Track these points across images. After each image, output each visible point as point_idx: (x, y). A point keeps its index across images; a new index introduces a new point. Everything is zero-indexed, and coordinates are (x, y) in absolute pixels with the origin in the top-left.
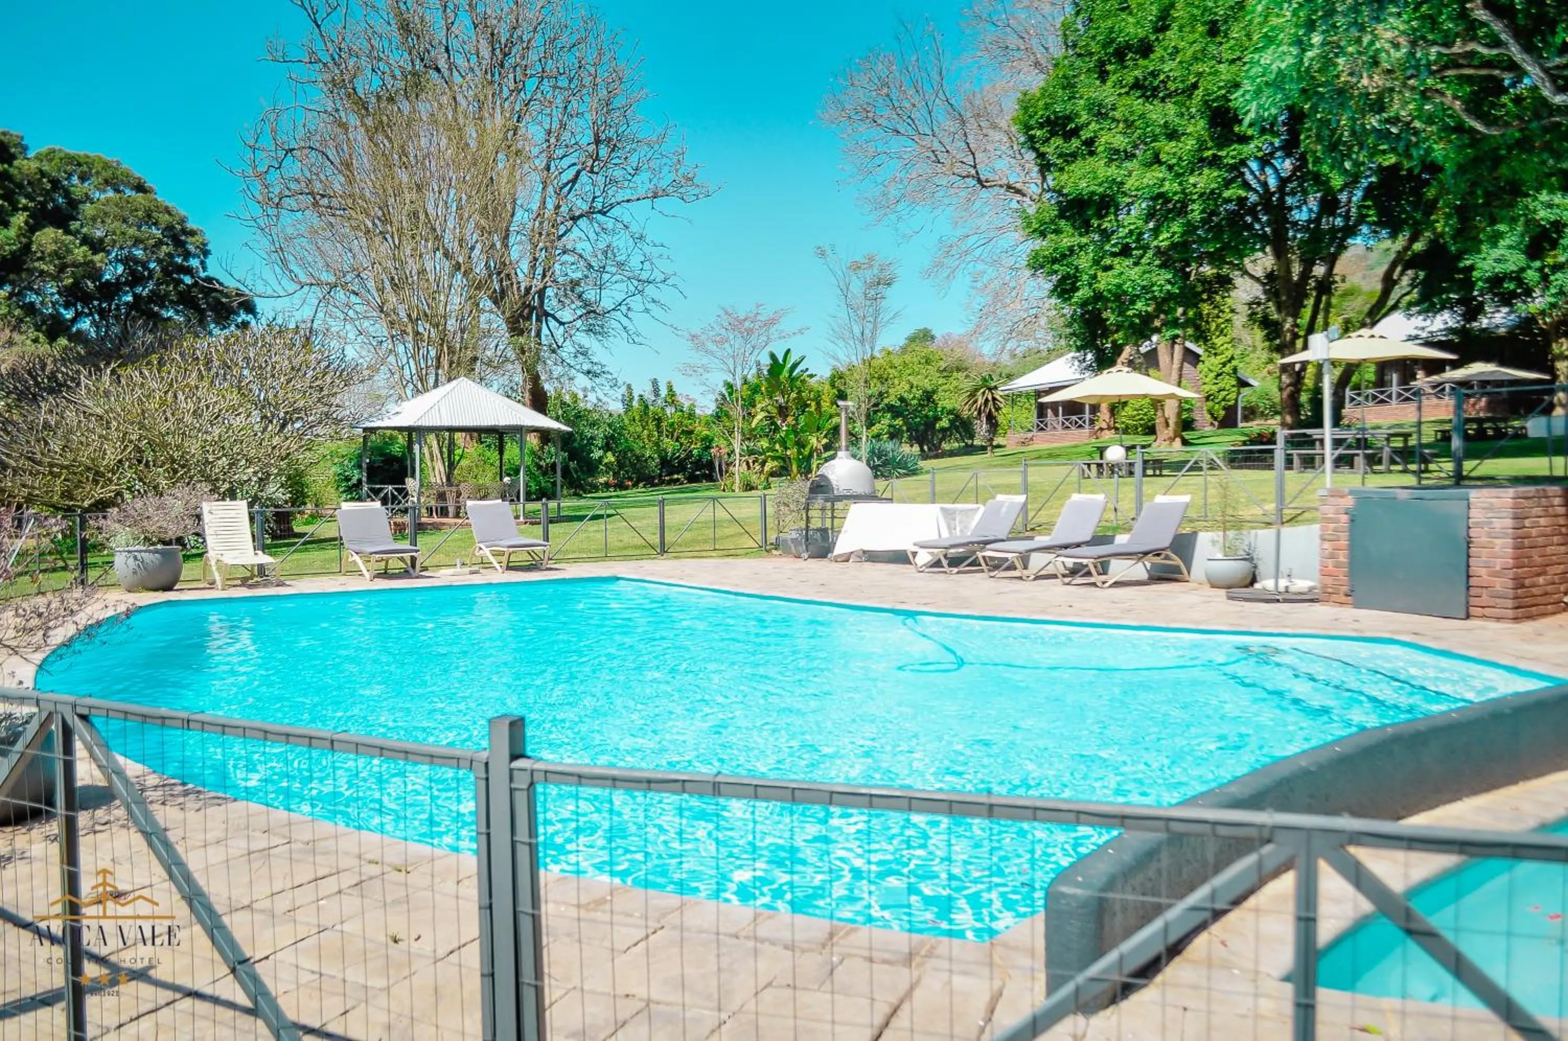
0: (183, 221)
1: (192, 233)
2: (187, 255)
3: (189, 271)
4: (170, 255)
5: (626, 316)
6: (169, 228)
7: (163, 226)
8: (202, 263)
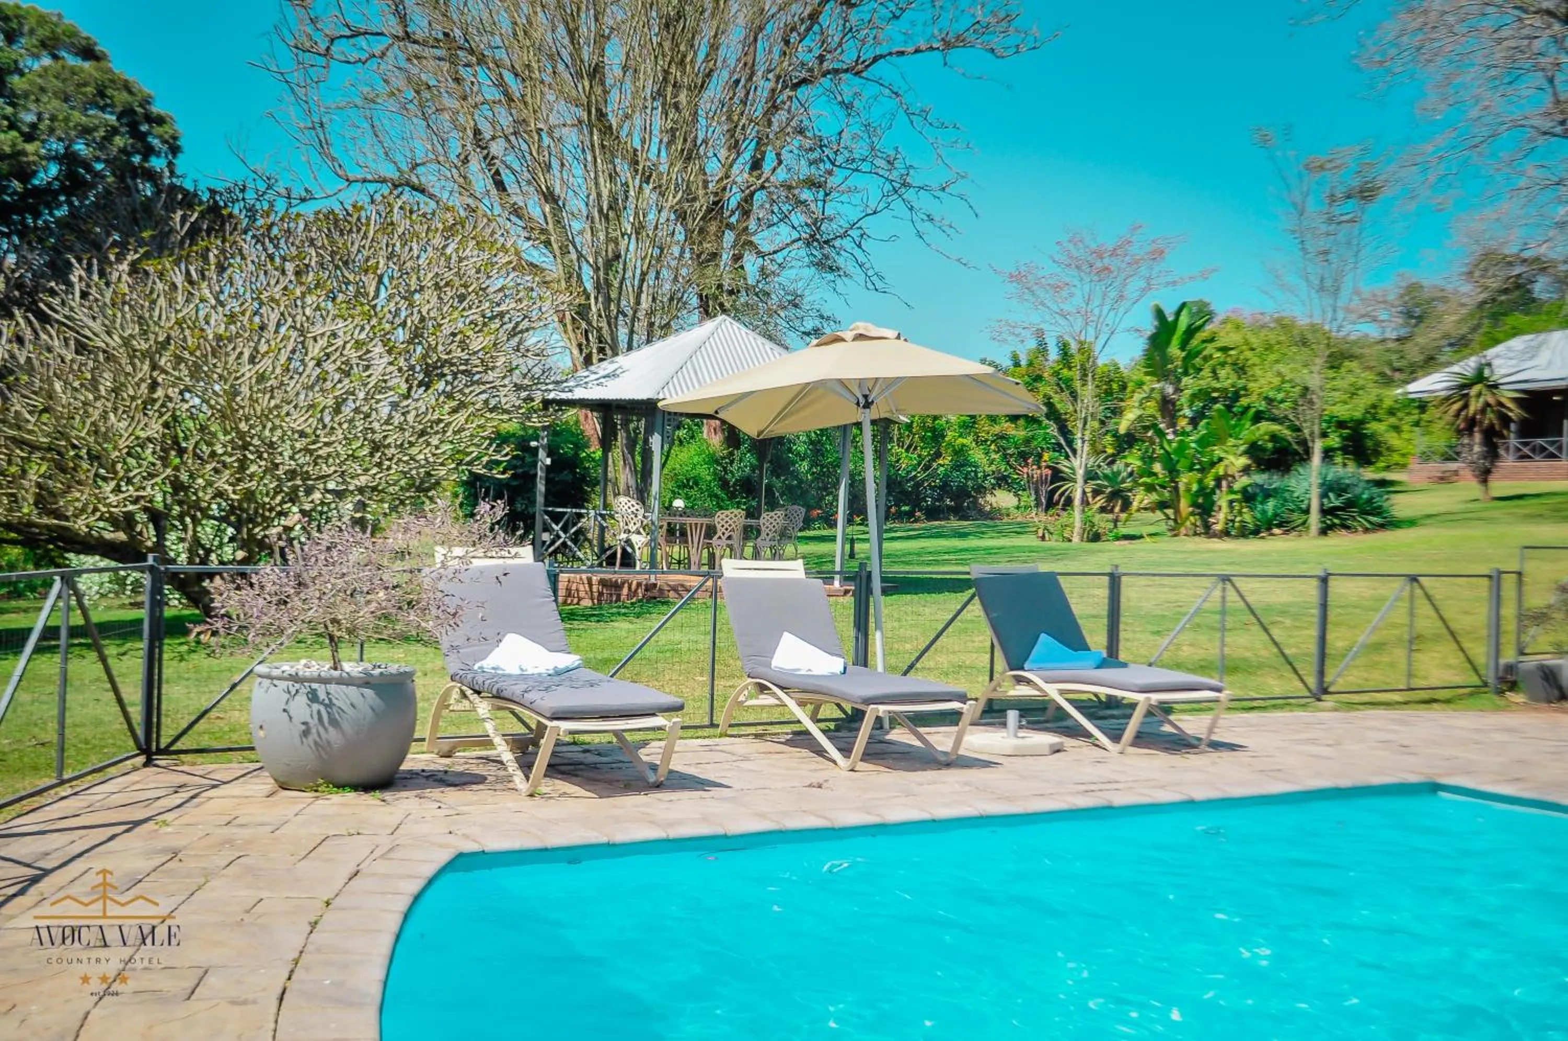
0: (146, 101)
1: (160, 121)
2: (148, 151)
3: (151, 176)
4: (123, 151)
5: (859, 246)
6: (127, 114)
7: (119, 109)
8: (170, 165)
